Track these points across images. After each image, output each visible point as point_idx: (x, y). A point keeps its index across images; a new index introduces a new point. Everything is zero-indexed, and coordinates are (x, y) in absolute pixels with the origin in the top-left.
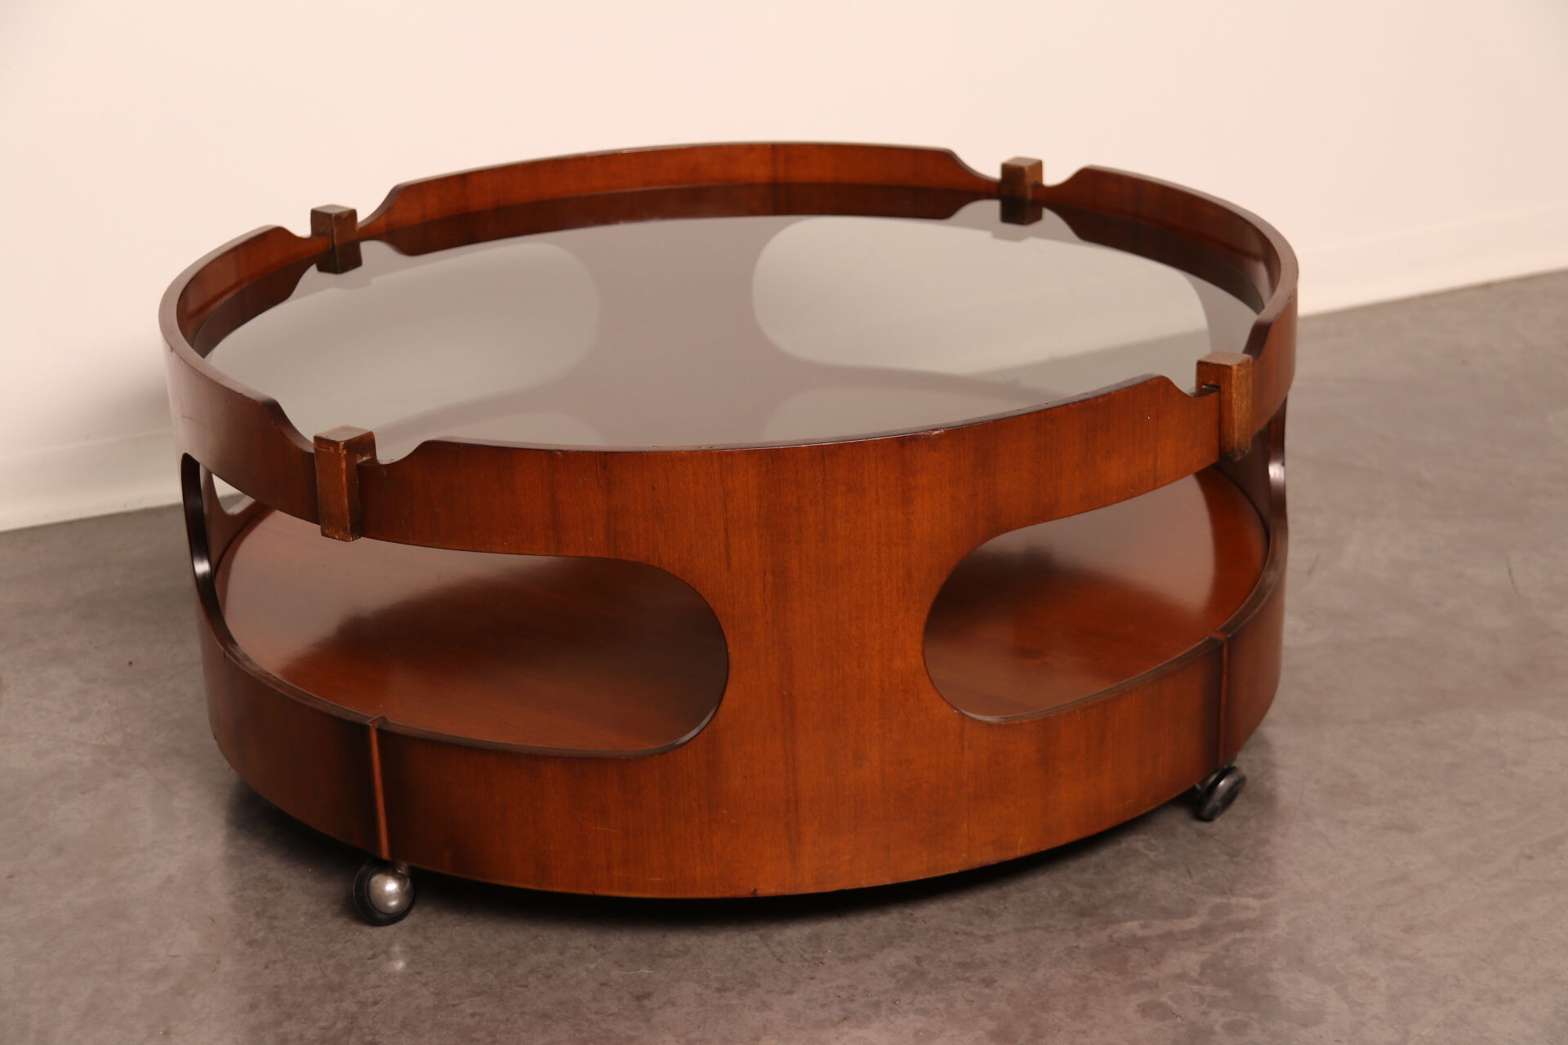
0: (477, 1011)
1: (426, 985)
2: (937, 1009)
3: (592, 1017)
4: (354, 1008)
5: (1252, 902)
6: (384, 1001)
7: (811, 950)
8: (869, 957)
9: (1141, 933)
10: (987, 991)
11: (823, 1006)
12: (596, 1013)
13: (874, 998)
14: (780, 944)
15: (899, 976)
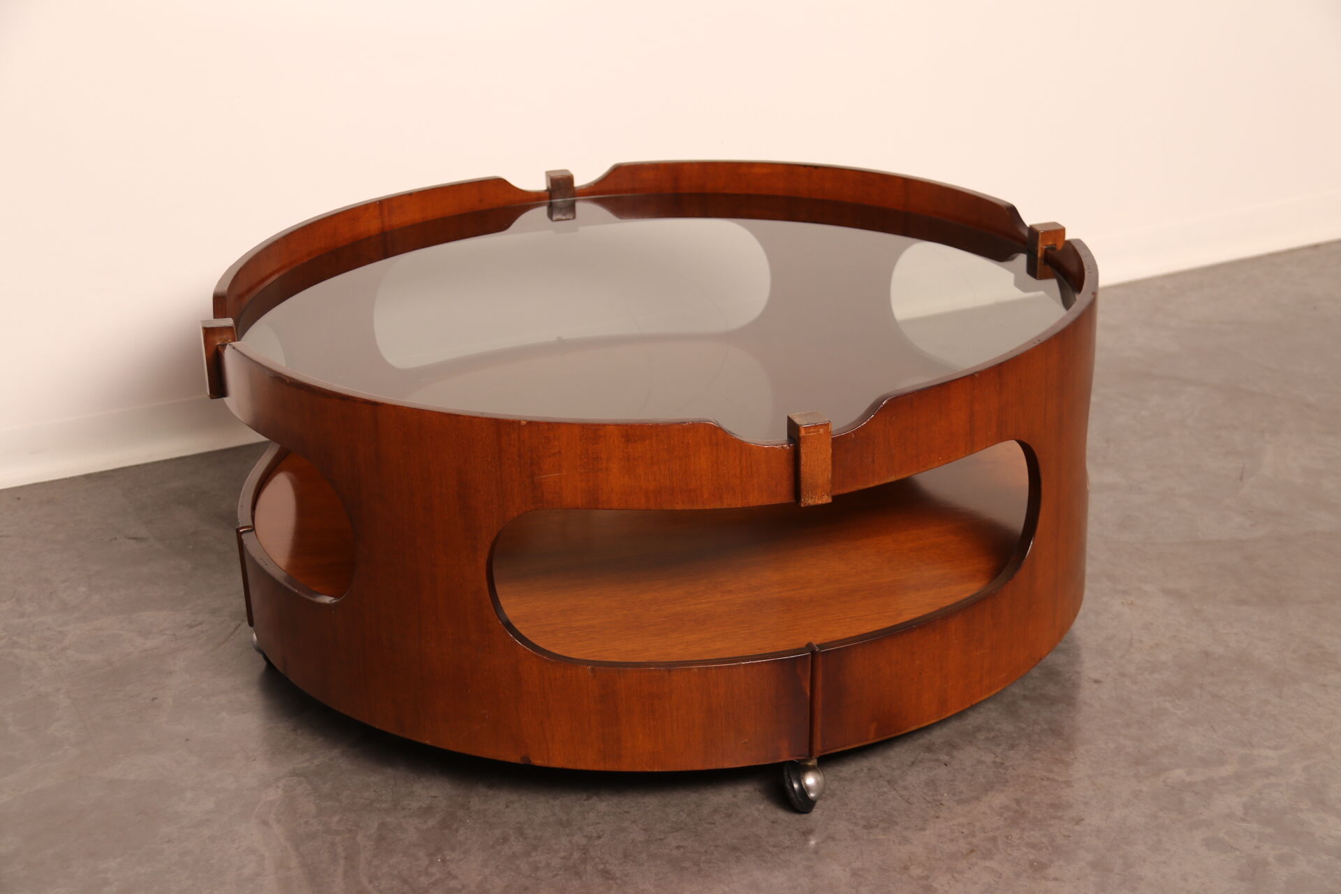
0: (681, 844)
1: (634, 822)
2: (1043, 843)
3: (771, 849)
4: (583, 841)
5: (1271, 753)
6: (606, 835)
7: (930, 793)
8: (978, 799)
9: (1188, 779)
10: (1077, 828)
11: (951, 840)
12: (774, 846)
13: (991, 834)
14: (905, 788)
15: (1005, 815)
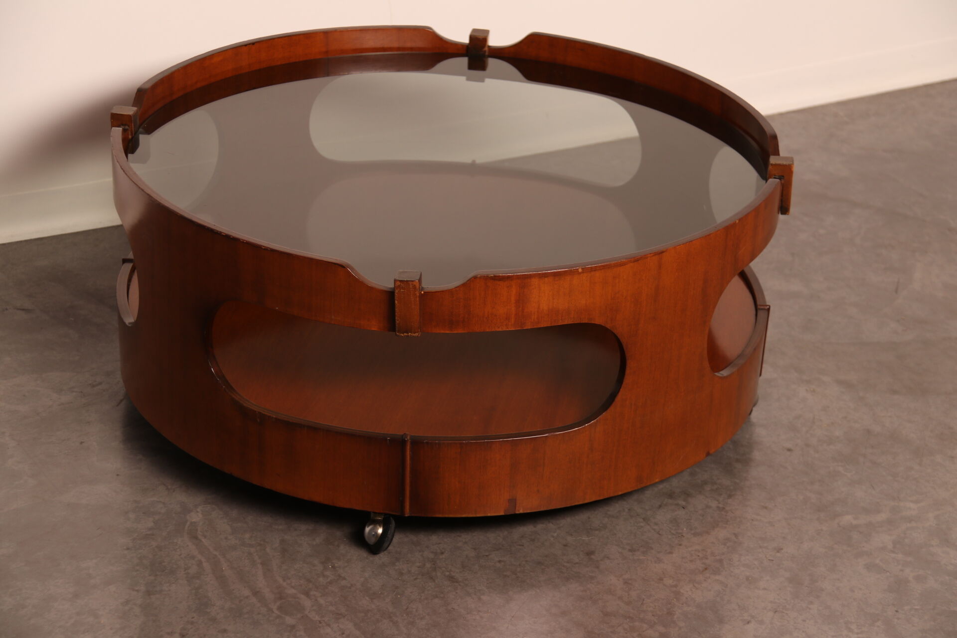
0: (501, 559)
1: (466, 543)
2: (755, 564)
3: (565, 564)
4: (431, 556)
5: (912, 505)
6: (447, 552)
7: (674, 528)
8: (708, 533)
9: (855, 522)
10: (778, 555)
11: (691, 561)
12: (568, 562)
13: (718, 558)
14: (656, 524)
15: (728, 545)
